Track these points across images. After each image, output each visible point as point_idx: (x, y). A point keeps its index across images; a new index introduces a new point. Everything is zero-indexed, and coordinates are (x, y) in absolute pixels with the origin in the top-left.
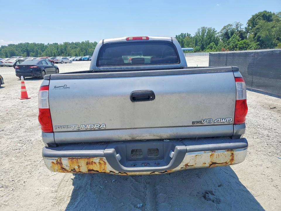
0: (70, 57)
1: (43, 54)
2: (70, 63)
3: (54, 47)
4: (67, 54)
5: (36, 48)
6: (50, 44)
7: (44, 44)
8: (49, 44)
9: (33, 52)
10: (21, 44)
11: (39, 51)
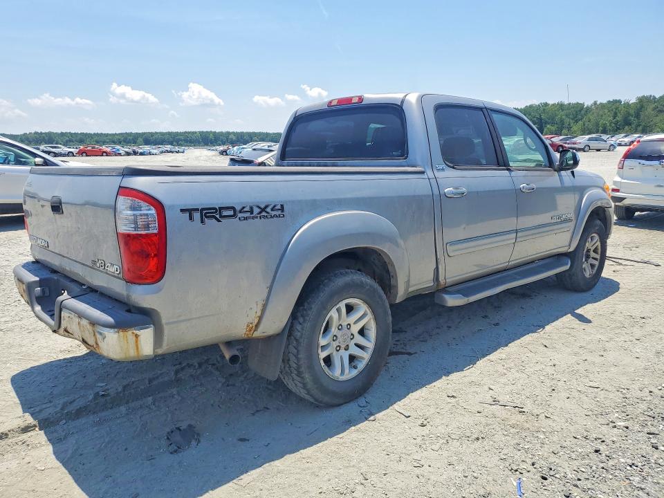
0: (626, 136)
1: (575, 128)
2: (609, 150)
3: (606, 111)
4: (640, 128)
5: (561, 114)
6: (598, 103)
7: (583, 105)
8: (595, 103)
9: (553, 124)
10: (531, 106)
11: (567, 120)
